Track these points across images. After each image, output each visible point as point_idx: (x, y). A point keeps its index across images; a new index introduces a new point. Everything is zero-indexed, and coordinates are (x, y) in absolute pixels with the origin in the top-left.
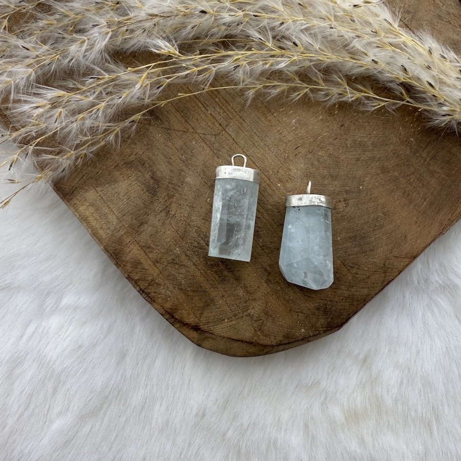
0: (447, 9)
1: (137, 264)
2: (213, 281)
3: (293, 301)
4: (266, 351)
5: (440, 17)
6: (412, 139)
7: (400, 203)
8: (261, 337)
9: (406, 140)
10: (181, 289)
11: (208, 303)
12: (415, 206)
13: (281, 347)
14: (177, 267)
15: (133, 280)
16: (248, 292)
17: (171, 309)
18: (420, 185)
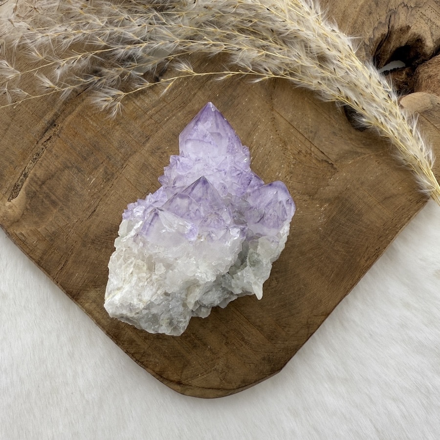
0: (340, 127)
1: (131, 342)
2: (188, 348)
3: (245, 355)
4: (229, 393)
5: (334, 133)
6: (321, 229)
7: (315, 277)
8: (226, 384)
9: (317, 230)
10: (165, 357)
11: (186, 364)
12: (326, 277)
13: (240, 389)
14: (161, 340)
15: (130, 354)
16: (213, 353)
17: (160, 371)
18: (329, 262)
